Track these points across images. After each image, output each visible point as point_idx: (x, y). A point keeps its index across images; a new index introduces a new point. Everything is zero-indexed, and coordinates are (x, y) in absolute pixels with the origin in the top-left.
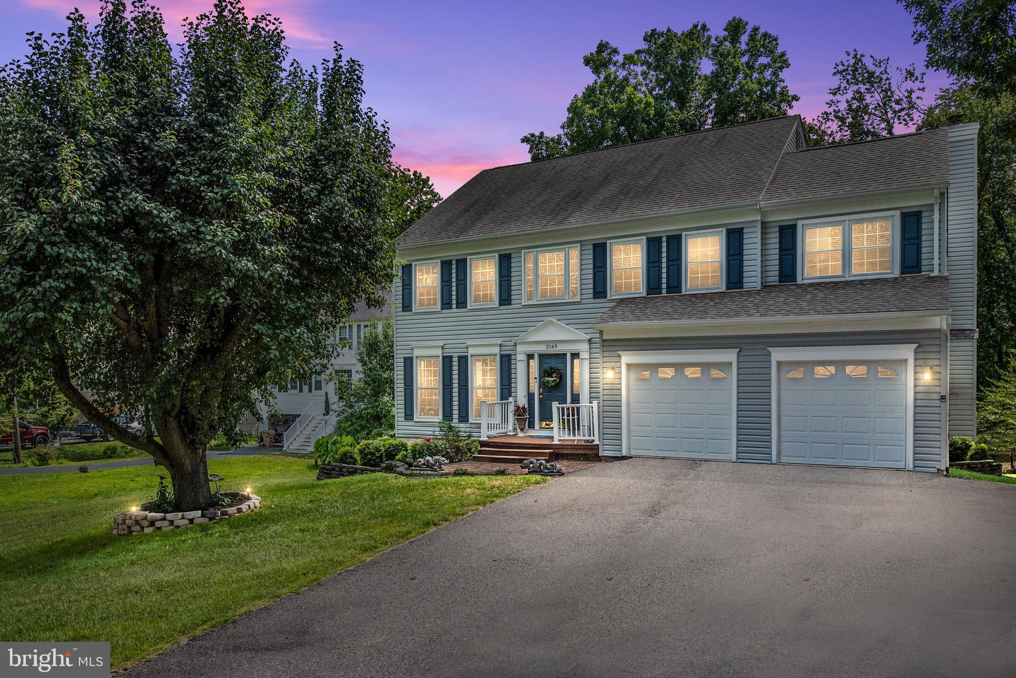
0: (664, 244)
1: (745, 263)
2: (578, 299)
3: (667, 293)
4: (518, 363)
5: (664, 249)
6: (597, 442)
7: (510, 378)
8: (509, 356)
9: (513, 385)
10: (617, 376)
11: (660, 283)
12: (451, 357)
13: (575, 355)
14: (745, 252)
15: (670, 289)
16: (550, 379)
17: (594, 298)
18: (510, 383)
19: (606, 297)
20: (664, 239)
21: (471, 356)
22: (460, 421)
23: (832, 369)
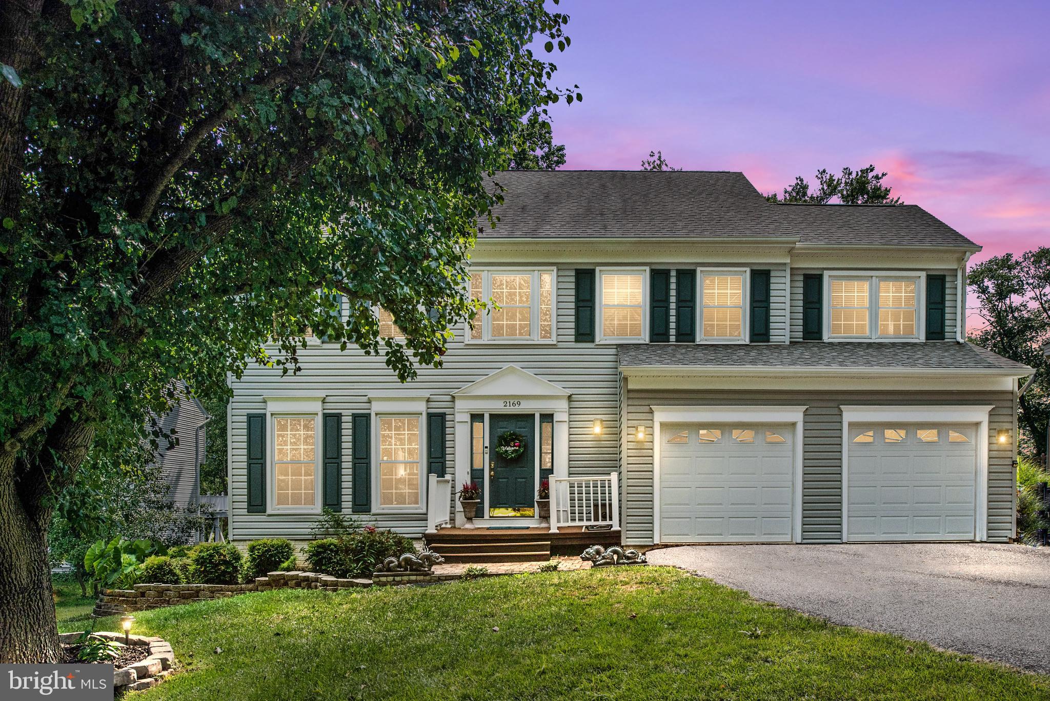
0: (673, 280)
1: (772, 312)
2: (553, 340)
3: (676, 341)
4: (457, 425)
5: (673, 286)
6: (616, 528)
7: (443, 447)
8: (442, 416)
9: (448, 457)
10: (649, 438)
11: (667, 328)
12: (338, 417)
13: (548, 418)
14: (772, 299)
15: (680, 336)
16: (509, 449)
17: (577, 341)
18: (443, 454)
19: (593, 341)
20: (673, 273)
21: (376, 414)
22: (355, 511)
23: (903, 433)
